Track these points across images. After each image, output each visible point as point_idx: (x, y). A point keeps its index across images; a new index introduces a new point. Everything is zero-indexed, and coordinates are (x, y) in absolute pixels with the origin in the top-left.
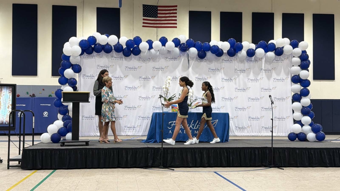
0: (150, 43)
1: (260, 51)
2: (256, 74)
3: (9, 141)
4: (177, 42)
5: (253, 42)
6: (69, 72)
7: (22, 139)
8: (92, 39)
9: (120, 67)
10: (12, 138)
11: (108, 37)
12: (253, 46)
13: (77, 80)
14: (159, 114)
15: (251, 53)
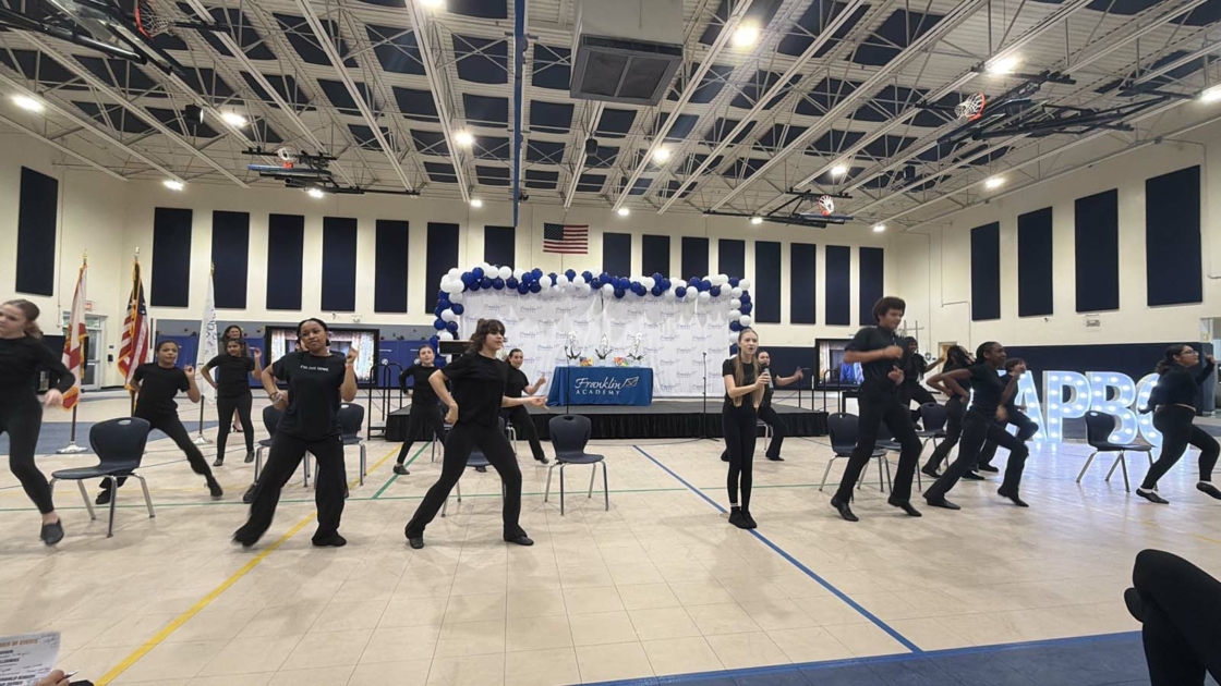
0: (553, 277)
1: (692, 290)
2: (687, 319)
3: (370, 398)
4: (588, 277)
5: (683, 278)
6: (448, 314)
7: (387, 395)
8: (479, 272)
9: (514, 307)
10: (375, 393)
11: (499, 268)
12: (683, 284)
13: (458, 323)
14: (564, 369)
15: (681, 293)
